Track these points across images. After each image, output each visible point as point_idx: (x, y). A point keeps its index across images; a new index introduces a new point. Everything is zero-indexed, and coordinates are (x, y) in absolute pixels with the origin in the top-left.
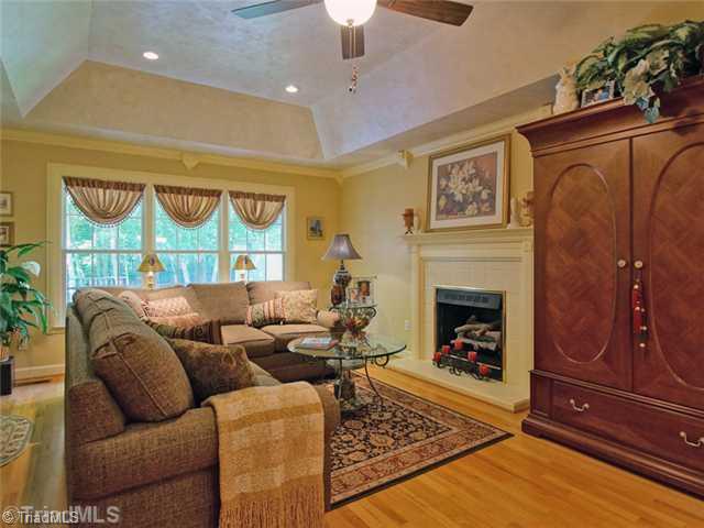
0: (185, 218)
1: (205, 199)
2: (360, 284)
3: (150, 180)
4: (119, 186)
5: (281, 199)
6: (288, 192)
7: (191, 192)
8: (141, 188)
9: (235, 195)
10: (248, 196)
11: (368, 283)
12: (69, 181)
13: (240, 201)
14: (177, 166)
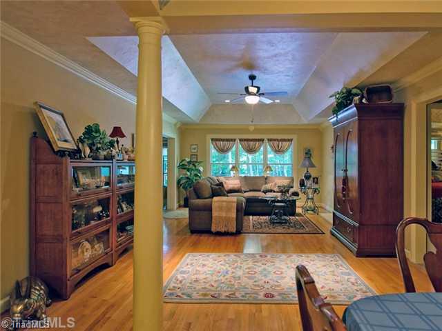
0: (251, 150)
1: (258, 143)
2: (314, 179)
3: (237, 137)
4: (228, 140)
5: (290, 140)
6: (294, 137)
7: (252, 140)
8: (235, 140)
9: (270, 140)
10: (275, 140)
11: (317, 179)
12: (212, 140)
13: (271, 143)
14: (247, 131)
